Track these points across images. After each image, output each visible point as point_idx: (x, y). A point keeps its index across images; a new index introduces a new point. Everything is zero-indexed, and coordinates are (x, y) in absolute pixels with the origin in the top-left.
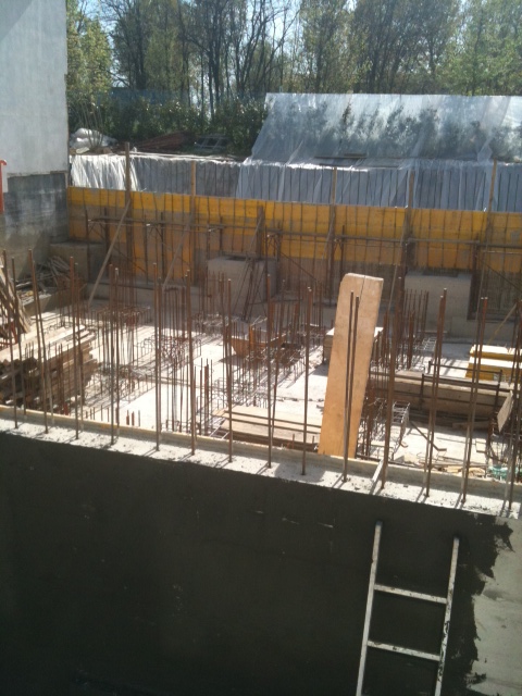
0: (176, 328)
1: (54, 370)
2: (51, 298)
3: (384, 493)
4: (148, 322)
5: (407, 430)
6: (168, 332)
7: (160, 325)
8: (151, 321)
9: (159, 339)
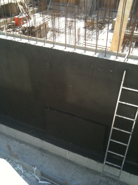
0: (71, 18)
1: (39, 29)
2: (38, 9)
3: (127, 62)
4: (63, 16)
5: (134, 49)
6: (69, 19)
7: (66, 17)
8: (64, 16)
9: (66, 21)
